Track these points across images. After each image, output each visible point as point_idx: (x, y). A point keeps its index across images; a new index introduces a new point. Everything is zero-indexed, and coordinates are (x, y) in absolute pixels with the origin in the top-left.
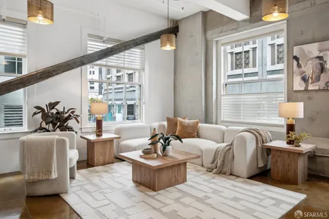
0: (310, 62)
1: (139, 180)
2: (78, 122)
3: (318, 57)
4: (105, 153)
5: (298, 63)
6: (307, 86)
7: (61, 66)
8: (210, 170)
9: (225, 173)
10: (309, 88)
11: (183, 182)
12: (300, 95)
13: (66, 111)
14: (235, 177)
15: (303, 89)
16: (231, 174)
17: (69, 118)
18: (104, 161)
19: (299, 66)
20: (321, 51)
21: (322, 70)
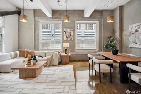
8: (46, 66)
16: (53, 66)
19: (65, 34)
20: (70, 31)
21: (70, 35)
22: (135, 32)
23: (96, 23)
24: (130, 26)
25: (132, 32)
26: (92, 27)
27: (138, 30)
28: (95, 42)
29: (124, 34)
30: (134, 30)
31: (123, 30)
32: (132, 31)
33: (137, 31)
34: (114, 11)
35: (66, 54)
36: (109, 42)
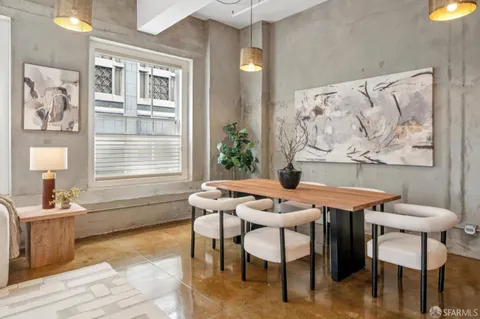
0: (50, 93)
3: (60, 89)
5: (32, 90)
6: (45, 125)
10: (48, 128)
12: (32, 137)
15: (39, 128)
19: (33, 94)
20: (64, 82)
21: (66, 106)
22: (313, 114)
23: (180, 67)
24: (298, 95)
25: (304, 114)
26: (107, 83)
27: (323, 107)
28: (177, 142)
29: (278, 119)
30: (312, 108)
31: (273, 105)
32: (305, 110)
33: (318, 111)
34: (242, 35)
35: (53, 206)
36: (235, 144)
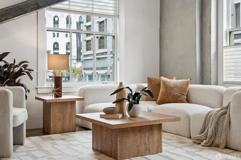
1: (99, 148)
2: (31, 78)
4: (64, 118)
7: (11, 9)
8: (198, 142)
9: (218, 146)
11: (157, 153)
13: (17, 64)
14: (231, 151)
16: (226, 147)
17: (20, 73)
18: (63, 129)
